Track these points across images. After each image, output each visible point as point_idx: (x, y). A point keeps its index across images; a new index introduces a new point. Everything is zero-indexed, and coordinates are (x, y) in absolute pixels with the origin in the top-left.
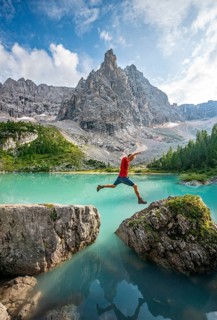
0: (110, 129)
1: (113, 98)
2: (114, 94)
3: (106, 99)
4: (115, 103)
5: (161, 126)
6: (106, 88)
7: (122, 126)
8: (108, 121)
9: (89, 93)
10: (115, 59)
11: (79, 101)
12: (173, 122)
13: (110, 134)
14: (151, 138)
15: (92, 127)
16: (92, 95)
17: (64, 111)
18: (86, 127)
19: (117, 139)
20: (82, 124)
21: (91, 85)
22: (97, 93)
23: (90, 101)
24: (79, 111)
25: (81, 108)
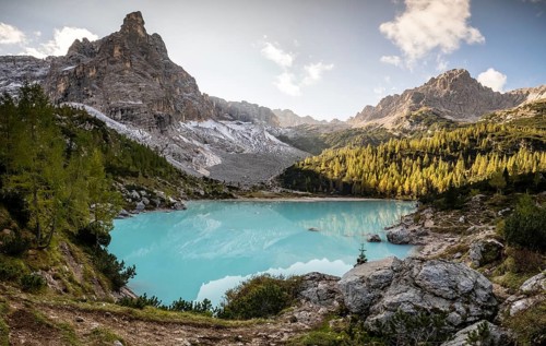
0: (161, 123)
1: (153, 75)
2: (153, 70)
3: (144, 76)
6: (139, 59)
9: (113, 62)
10: (143, 22)
11: (92, 74)
13: (162, 132)
15: (132, 118)
17: (62, 88)
18: (119, 115)
19: (174, 141)
20: (112, 112)
21: (116, 52)
22: (128, 65)
23: (117, 76)
24: (94, 89)
25: (98, 84)
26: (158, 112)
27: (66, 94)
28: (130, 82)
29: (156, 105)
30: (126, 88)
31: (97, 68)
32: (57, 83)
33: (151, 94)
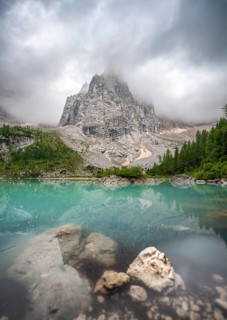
0: (113, 134)
1: (117, 103)
3: (110, 104)
4: (119, 108)
5: (168, 132)
6: (110, 92)
7: (126, 131)
8: (112, 127)
9: (92, 98)
11: (82, 106)
12: (181, 127)
13: (113, 140)
14: (157, 144)
15: (94, 133)
16: (95, 99)
17: (67, 117)
18: (88, 132)
19: (120, 145)
20: (85, 129)
21: (94, 89)
22: (101, 98)
23: (93, 106)
24: (82, 116)
25: (83, 113)
27: (69, 120)
28: (100, 109)
29: (111, 123)
30: (96, 114)
31: (84, 102)
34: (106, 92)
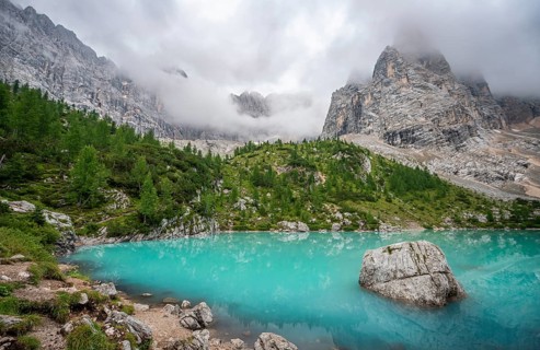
2: (437, 77)
3: (425, 88)
4: (444, 91)
6: (418, 69)
7: (471, 131)
9: (387, 84)
11: (368, 101)
13: (457, 149)
15: (414, 140)
16: (394, 85)
17: (340, 121)
18: (399, 140)
19: (472, 155)
20: (389, 137)
21: (390, 71)
22: (405, 81)
23: (394, 97)
24: (371, 117)
25: (373, 111)
26: (447, 128)
27: (345, 126)
28: (409, 99)
29: (443, 119)
30: (404, 108)
31: (372, 94)
32: (336, 117)
33: (436, 107)
34: (411, 71)
